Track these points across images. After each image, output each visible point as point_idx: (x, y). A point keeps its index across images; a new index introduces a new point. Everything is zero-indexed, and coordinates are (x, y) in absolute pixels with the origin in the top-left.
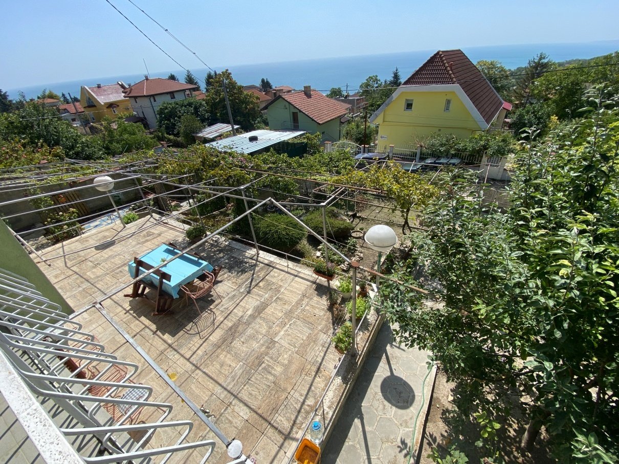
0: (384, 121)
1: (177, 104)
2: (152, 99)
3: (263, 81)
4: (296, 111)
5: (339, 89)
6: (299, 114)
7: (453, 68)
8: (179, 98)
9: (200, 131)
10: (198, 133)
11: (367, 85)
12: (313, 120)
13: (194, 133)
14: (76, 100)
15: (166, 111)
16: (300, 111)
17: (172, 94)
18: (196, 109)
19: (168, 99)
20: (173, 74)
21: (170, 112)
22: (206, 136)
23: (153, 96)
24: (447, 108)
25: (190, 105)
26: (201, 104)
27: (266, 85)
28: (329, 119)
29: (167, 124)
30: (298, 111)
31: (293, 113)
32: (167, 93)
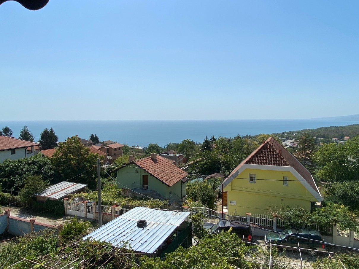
0: (232, 189)
1: (20, 162)
3: (92, 136)
4: (146, 174)
6: (149, 177)
7: (281, 153)
8: (19, 156)
9: (44, 191)
10: (42, 193)
12: (163, 183)
13: (36, 192)
15: (7, 169)
16: (151, 175)
17: (13, 150)
18: (40, 167)
19: (8, 154)
21: (11, 170)
22: (52, 197)
25: (34, 163)
26: (46, 163)
27: (95, 140)
28: (176, 181)
29: (5, 181)
30: (149, 175)
31: (143, 176)
32: (8, 150)
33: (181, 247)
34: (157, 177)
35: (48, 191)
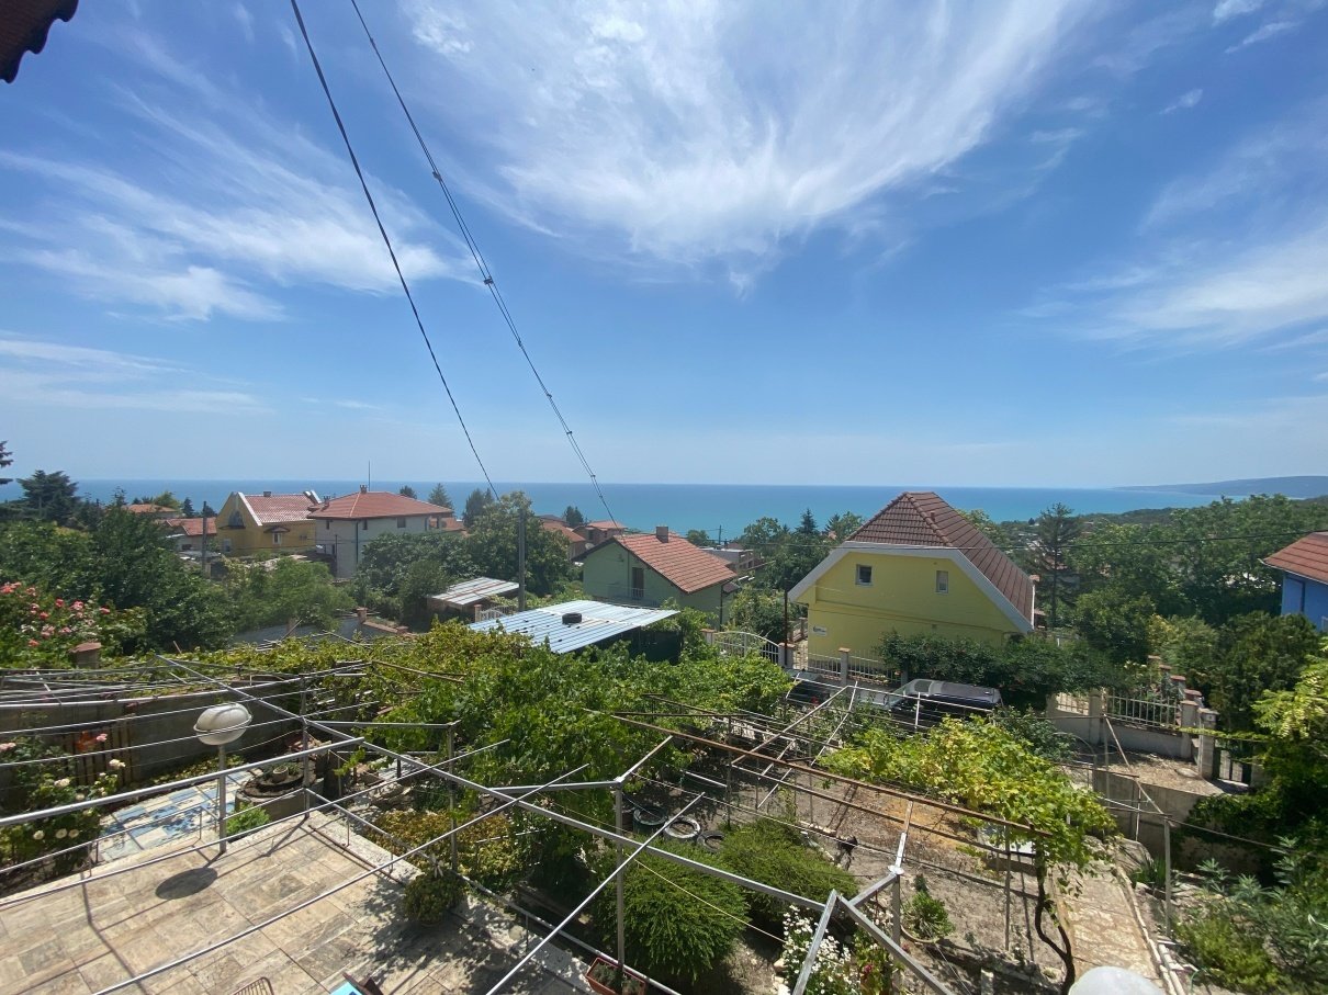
0: (817, 600)
1: (408, 538)
2: (361, 525)
3: (569, 510)
4: (640, 566)
5: (703, 532)
6: (645, 572)
7: (937, 519)
8: (415, 528)
9: (443, 590)
10: (439, 593)
11: (758, 529)
12: (673, 584)
13: (428, 592)
14: (208, 512)
15: (382, 549)
16: (649, 567)
17: (402, 520)
19: (392, 527)
20: (409, 486)
21: (391, 551)
22: (454, 600)
23: (365, 520)
24: (942, 587)
25: (433, 541)
28: (704, 585)
30: (645, 567)
31: (635, 570)
32: (393, 518)
33: (667, 662)
34: (661, 571)
35: (451, 591)
